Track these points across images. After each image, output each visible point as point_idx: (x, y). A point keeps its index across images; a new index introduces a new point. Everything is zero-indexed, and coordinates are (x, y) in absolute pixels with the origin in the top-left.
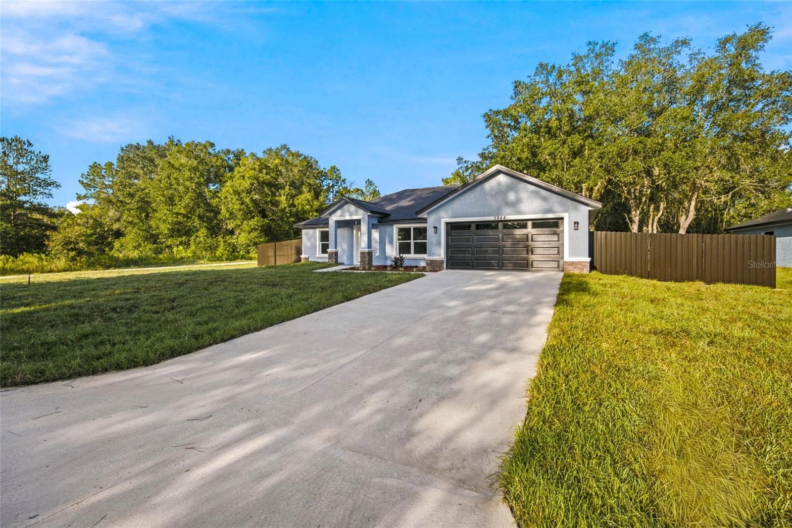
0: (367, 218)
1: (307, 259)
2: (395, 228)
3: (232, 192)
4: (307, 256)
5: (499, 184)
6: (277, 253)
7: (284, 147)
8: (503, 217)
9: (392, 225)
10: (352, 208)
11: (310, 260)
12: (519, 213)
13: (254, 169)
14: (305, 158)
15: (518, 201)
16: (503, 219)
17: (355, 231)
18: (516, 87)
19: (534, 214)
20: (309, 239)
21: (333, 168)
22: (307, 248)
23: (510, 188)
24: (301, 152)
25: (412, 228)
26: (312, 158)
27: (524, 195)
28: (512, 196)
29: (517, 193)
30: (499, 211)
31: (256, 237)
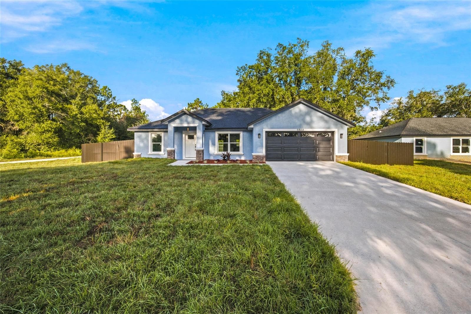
0: (201, 126)
1: (139, 156)
2: (217, 134)
3: (22, 97)
4: (140, 153)
5: (300, 111)
6: (104, 151)
7: (65, 65)
8: (302, 129)
9: (215, 131)
10: (190, 119)
11: (142, 156)
12: (312, 128)
13: (41, 79)
14: (85, 76)
15: (312, 122)
16: (302, 131)
17: (184, 135)
18: (261, 54)
19: (320, 128)
20: (142, 140)
21: (105, 88)
22: (139, 147)
23: (308, 114)
24: (81, 72)
25: (229, 135)
26: (92, 77)
27: (315, 119)
28: (308, 119)
29: (311, 117)
30: (300, 126)
31: (49, 137)
